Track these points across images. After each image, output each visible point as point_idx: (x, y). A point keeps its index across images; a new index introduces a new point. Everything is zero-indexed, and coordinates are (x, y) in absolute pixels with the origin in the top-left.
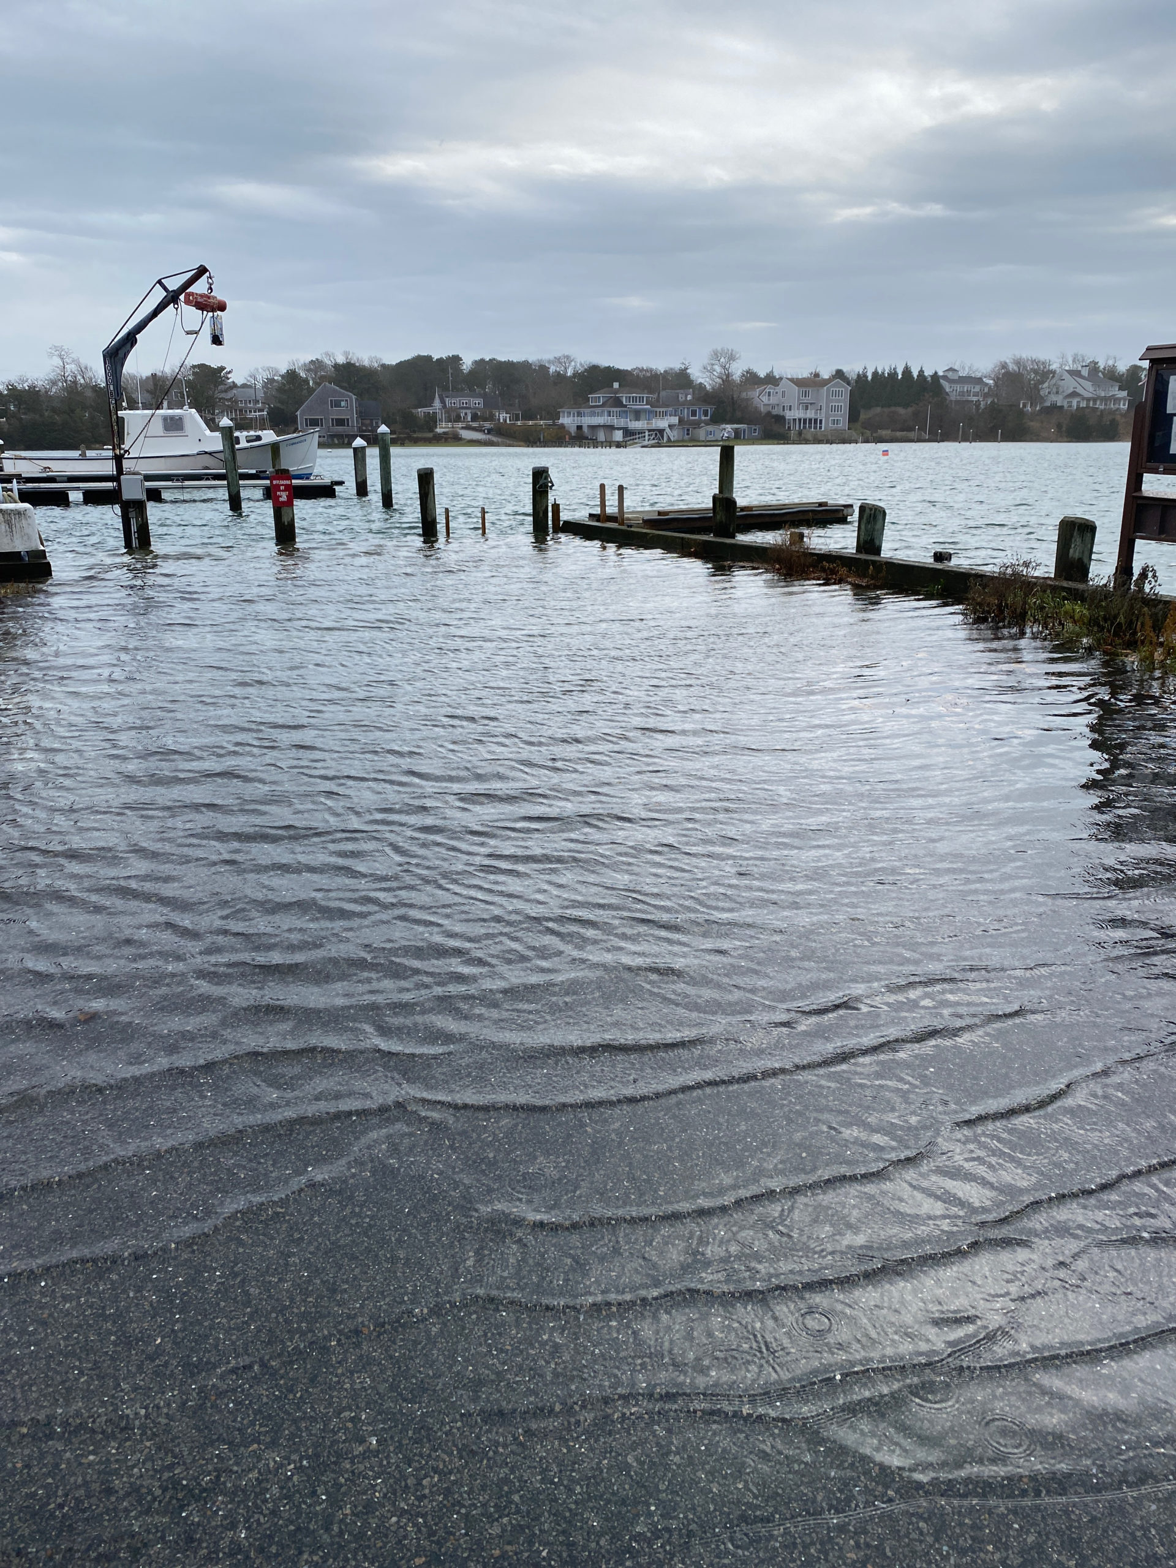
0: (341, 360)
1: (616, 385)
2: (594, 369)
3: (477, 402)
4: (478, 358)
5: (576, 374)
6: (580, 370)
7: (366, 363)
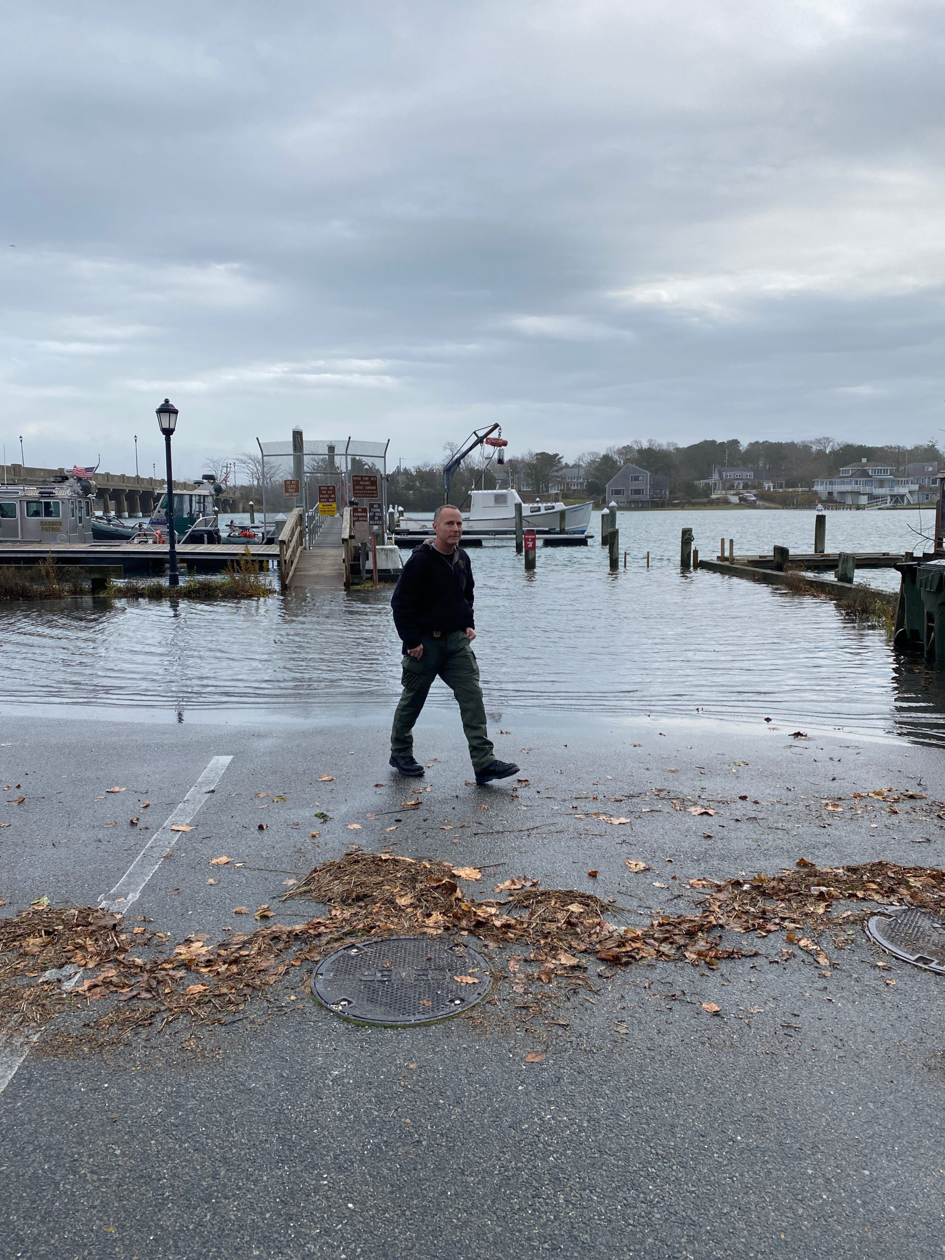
0: (645, 445)
1: (864, 460)
2: (848, 448)
3: (750, 475)
4: (753, 441)
5: (833, 453)
6: (837, 448)
7: (665, 447)
